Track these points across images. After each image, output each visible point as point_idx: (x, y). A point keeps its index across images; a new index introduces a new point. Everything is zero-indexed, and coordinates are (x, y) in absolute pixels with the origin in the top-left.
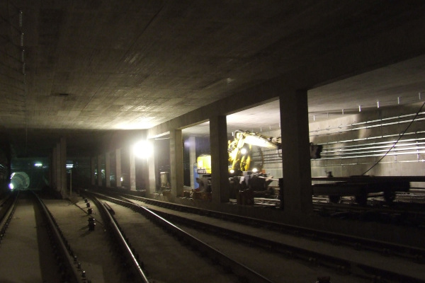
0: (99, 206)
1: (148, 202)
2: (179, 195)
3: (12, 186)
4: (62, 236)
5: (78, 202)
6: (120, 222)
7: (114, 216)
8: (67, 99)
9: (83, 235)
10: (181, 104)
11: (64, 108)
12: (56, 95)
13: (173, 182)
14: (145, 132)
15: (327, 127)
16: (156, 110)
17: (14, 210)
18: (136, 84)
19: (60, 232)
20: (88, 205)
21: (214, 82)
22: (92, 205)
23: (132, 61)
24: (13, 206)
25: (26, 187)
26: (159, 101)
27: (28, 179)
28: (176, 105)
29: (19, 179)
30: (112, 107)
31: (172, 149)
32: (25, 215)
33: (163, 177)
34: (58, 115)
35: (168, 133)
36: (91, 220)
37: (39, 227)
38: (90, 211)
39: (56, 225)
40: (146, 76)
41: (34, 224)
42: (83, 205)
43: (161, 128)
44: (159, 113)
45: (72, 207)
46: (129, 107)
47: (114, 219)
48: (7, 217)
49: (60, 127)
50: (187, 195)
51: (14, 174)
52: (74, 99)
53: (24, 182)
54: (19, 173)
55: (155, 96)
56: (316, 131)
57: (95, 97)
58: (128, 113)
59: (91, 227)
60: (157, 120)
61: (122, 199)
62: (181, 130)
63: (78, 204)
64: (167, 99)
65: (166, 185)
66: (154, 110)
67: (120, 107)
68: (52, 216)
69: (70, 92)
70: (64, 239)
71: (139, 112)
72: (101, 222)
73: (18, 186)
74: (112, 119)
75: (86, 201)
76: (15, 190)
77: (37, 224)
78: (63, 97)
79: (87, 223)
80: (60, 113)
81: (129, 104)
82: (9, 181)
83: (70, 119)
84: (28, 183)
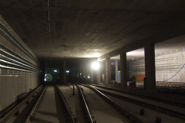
0: (78, 87)
1: (97, 86)
2: (109, 84)
3: (45, 80)
4: (63, 96)
5: (70, 86)
6: (84, 93)
7: (83, 91)
8: (65, 47)
9: (70, 97)
10: (109, 48)
11: (64, 50)
12: (61, 46)
13: (107, 79)
14: (96, 58)
15: (172, 56)
16: (100, 50)
17: (47, 88)
18: (90, 42)
19: (63, 95)
20: (74, 87)
21: (120, 41)
22: (75, 87)
23: (87, 35)
24: (46, 87)
25: (51, 80)
26: (100, 47)
27: (51, 77)
28: (107, 49)
29: (48, 77)
30: (83, 50)
31: (107, 66)
32: (51, 90)
33: (103, 77)
34: (62, 52)
35: (105, 59)
36: (74, 92)
37: (55, 94)
38: (74, 89)
39: (62, 93)
40: (94, 39)
41: (54, 93)
42: (72, 87)
43: (102, 57)
44: (101, 51)
45: (68, 88)
46: (89, 50)
47: (82, 92)
48: (44, 91)
49: (63, 57)
50: (112, 84)
51: (46, 75)
52: (68, 47)
53: (50, 78)
54: (48, 74)
55: (98, 46)
56: (168, 58)
57: (75, 46)
58: (88, 52)
59: (74, 94)
60: (101, 54)
61: (87, 85)
62: (110, 58)
63: (70, 87)
64: (103, 46)
65: (104, 80)
66: (99, 51)
67: (85, 49)
68: (60, 90)
69: (66, 45)
70: (64, 98)
71: (93, 51)
72: (78, 93)
73: (48, 79)
74: (83, 54)
75: (73, 86)
76: (46, 81)
77: (55, 93)
78: (64, 47)
79: (72, 93)
80: (63, 52)
81: (89, 48)
82: (44, 77)
83: (67, 54)
84: (51, 78)
